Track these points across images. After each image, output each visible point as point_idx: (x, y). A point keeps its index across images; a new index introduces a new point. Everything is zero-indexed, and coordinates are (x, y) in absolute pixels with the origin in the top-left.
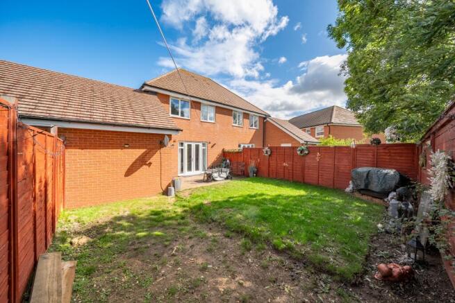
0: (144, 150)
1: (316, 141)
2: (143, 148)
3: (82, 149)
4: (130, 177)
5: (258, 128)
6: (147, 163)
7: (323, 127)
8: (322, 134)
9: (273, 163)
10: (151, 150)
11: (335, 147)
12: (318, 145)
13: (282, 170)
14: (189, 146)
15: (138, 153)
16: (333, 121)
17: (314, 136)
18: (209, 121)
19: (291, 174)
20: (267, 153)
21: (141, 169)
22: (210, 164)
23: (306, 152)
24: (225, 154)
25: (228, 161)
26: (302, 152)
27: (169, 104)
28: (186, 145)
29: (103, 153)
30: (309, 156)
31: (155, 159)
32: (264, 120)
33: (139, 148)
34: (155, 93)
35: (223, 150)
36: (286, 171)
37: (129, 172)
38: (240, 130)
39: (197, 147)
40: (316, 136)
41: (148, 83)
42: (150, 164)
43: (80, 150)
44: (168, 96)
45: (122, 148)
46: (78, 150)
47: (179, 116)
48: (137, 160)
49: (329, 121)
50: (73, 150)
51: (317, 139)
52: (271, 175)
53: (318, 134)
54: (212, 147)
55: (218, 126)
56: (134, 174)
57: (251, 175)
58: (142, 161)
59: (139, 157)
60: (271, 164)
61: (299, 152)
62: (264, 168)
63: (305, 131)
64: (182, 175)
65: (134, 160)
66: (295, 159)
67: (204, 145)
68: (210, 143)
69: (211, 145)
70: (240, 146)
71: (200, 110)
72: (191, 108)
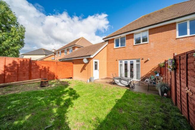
0: (84, 64)
14: (126, 65)
22: (143, 75)
27: (114, 42)
28: (124, 62)
35: (159, 64)
39: (132, 65)
47: (120, 47)
54: (145, 62)
59: (83, 67)
67: (138, 61)
68: (142, 59)
69: (144, 60)
70: (174, 54)
71: (133, 38)
72: (126, 40)
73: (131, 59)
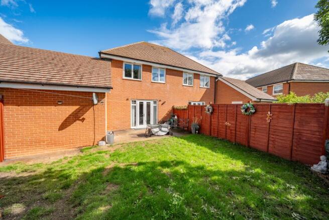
0: (78, 107)
1: (273, 98)
2: (76, 105)
3: (19, 106)
4: (63, 131)
5: (209, 87)
6: (81, 118)
7: (281, 84)
8: (280, 91)
9: (215, 121)
10: (84, 106)
11: (296, 105)
12: (274, 102)
13: (224, 130)
14: (141, 106)
15: (71, 109)
16: (294, 78)
17: (271, 94)
18: (159, 82)
19: (234, 135)
20: (209, 111)
21: (74, 124)
22: (160, 119)
23: (253, 111)
24: (174, 111)
25: (176, 117)
26: (247, 110)
27: (122, 68)
28: (138, 102)
29: (38, 109)
30: (256, 115)
31: (88, 115)
32: (216, 80)
33: (73, 105)
34: (110, 60)
35: (173, 107)
36: (228, 131)
37: (63, 127)
38: (190, 89)
39: (148, 106)
40: (274, 94)
41: (103, 51)
42: (84, 119)
43: (17, 107)
44: (122, 62)
45: (56, 104)
46: (15, 107)
47: (132, 78)
48: (70, 115)
49: (289, 78)
50: (10, 107)
51: (275, 96)
52: (212, 134)
53: (275, 92)
54: (162, 104)
55: (168, 85)
56: (68, 128)
57: (193, 131)
58: (75, 117)
59: (73, 113)
60: (212, 123)
61: (243, 111)
62: (206, 126)
63: (261, 89)
64: (135, 127)
65: (67, 116)
66: (239, 119)
67: (155, 102)
68: (160, 101)
69: (161, 103)
70: (190, 103)
71: (151, 72)
72: (143, 71)
73: (147, 100)
